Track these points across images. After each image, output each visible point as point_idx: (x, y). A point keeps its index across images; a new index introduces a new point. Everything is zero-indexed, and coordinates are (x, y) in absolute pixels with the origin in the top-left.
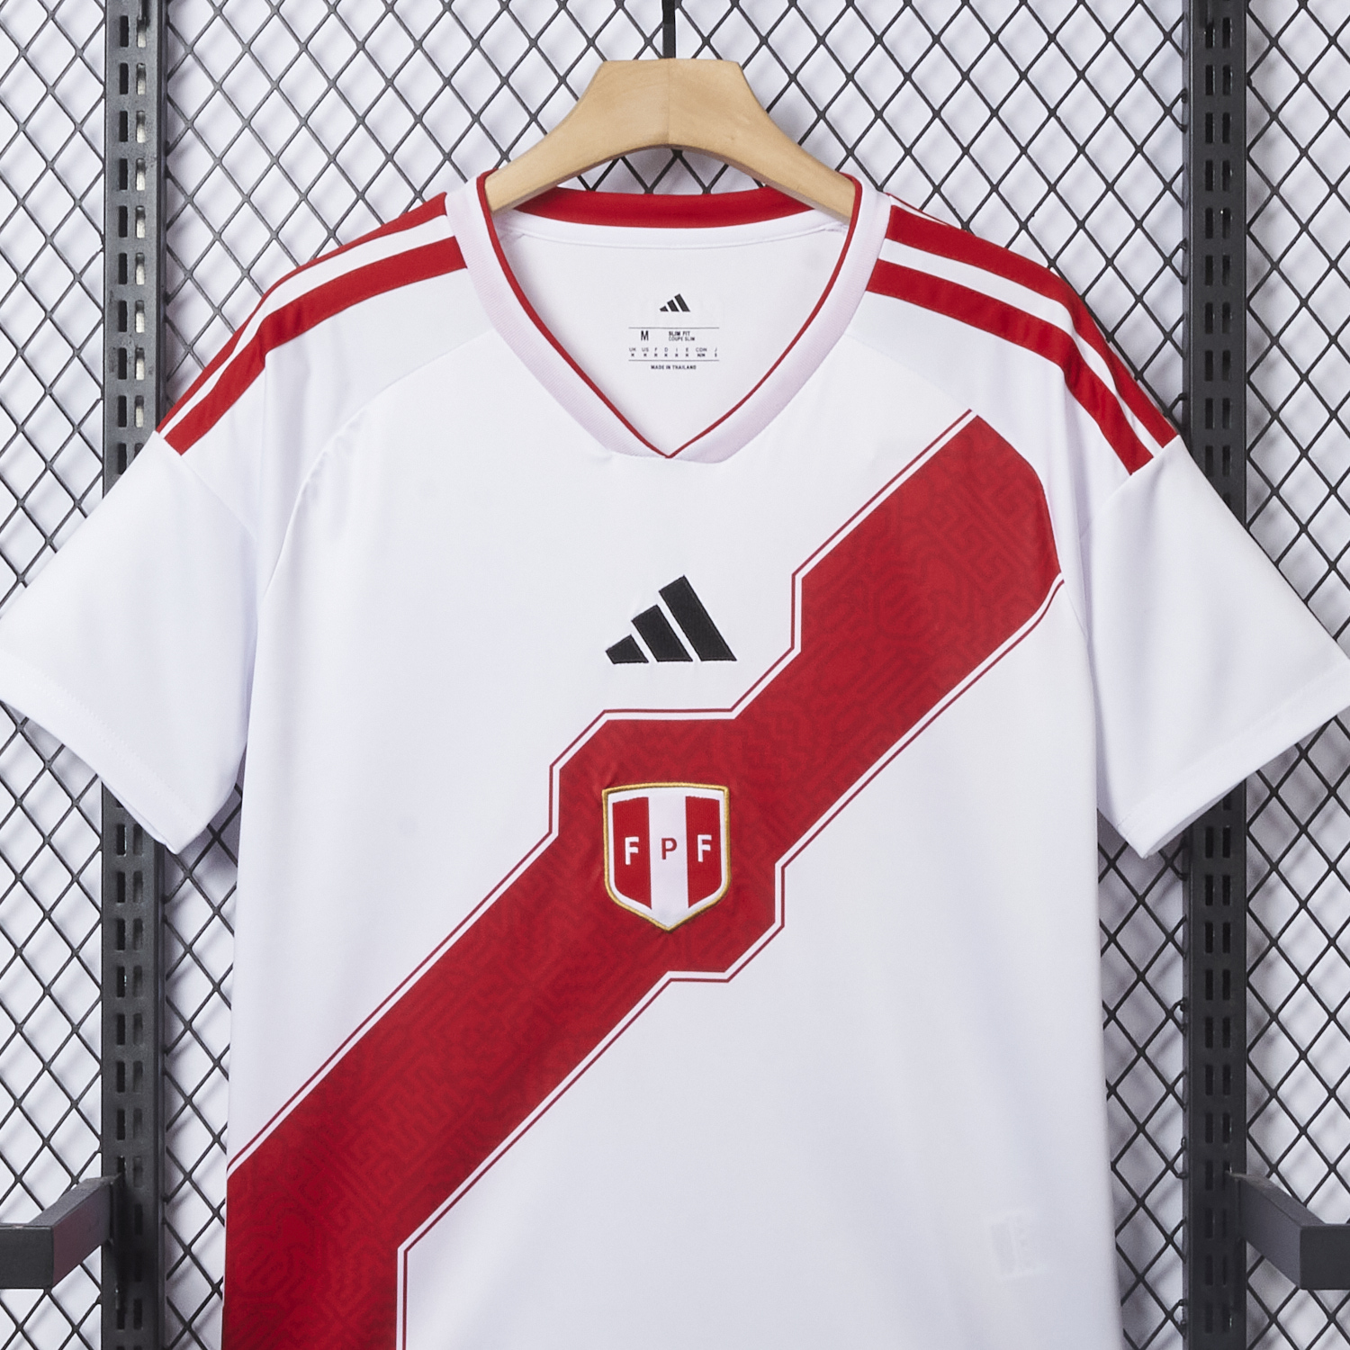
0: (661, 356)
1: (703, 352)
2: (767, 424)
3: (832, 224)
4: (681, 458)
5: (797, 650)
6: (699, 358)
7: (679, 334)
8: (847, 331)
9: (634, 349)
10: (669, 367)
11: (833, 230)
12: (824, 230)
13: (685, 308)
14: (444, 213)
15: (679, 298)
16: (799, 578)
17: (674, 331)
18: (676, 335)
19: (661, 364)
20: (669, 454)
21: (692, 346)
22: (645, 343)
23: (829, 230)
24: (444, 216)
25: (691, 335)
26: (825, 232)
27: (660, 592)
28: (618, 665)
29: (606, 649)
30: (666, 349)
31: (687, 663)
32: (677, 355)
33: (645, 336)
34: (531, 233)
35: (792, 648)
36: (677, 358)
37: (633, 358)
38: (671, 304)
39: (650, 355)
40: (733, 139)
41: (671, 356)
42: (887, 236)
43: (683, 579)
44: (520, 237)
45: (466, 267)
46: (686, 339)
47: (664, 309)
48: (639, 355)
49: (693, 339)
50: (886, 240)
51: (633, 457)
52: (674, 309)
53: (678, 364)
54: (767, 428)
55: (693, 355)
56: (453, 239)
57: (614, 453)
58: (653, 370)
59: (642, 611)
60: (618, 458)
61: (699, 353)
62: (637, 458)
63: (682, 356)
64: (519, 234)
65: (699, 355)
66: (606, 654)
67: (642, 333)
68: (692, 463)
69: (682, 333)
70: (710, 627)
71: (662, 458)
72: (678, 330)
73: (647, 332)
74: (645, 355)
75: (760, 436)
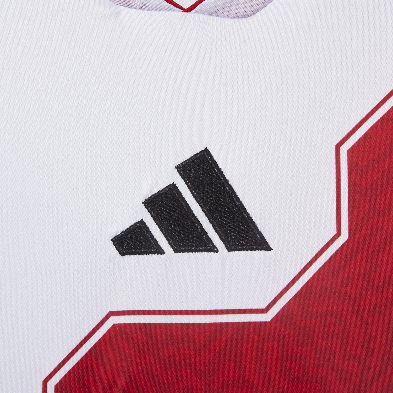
5: (345, 236)
16: (344, 149)
27: (177, 167)
28: (127, 257)
29: (112, 237)
31: (211, 254)
35: (339, 234)
43: (206, 151)
57: (123, 8)
59: (156, 191)
66: (111, 243)
70: (238, 209)
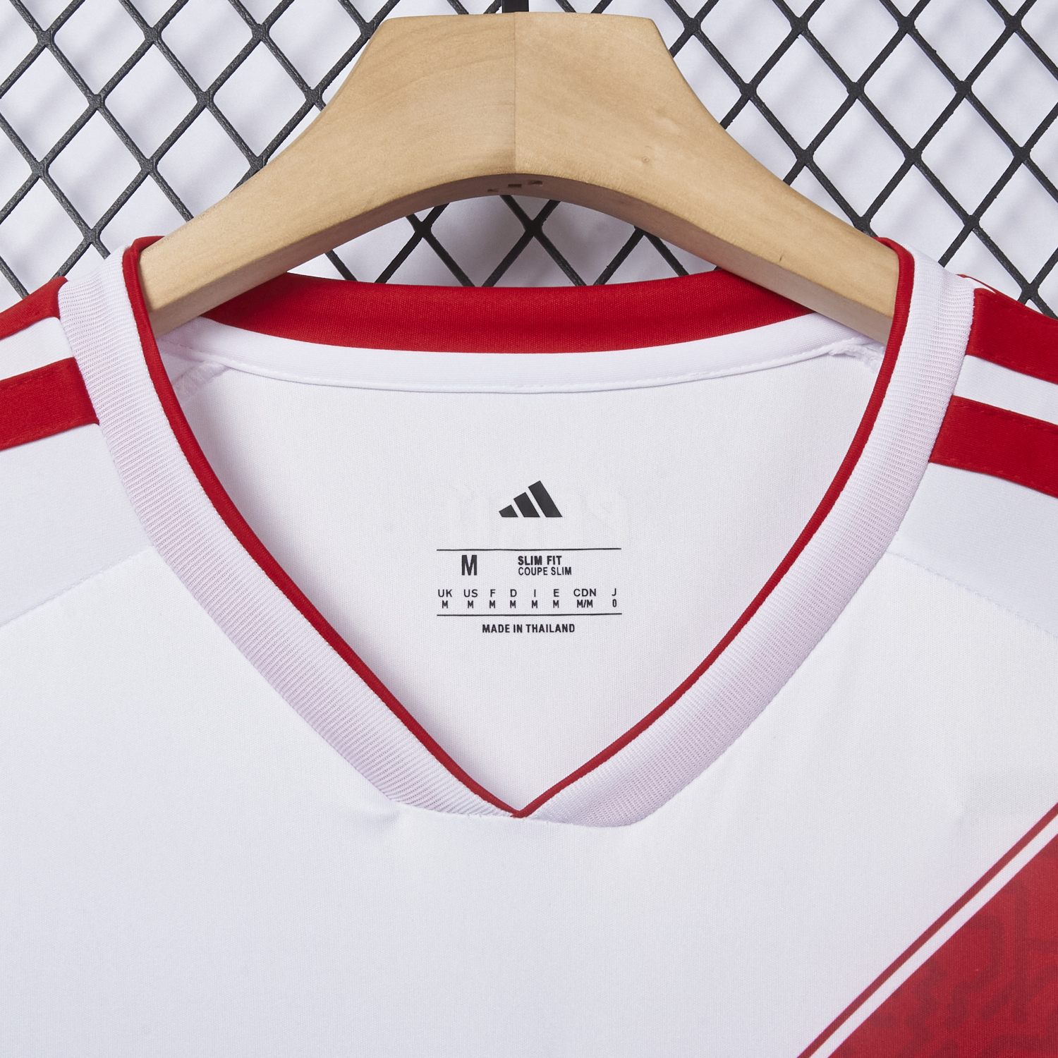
0: (503, 606)
1: (589, 598)
2: (730, 743)
3: (844, 342)
4: (545, 817)
6: (581, 610)
7: (538, 560)
8: (894, 546)
9: (448, 593)
10: (519, 628)
11: (843, 355)
12: (827, 354)
13: (551, 510)
14: (55, 313)
15: (538, 489)
17: (529, 555)
18: (532, 564)
19: (503, 621)
20: (520, 807)
21: (566, 585)
22: (470, 581)
23: (837, 355)
24: (54, 319)
25: (565, 563)
26: (829, 359)
30: (513, 592)
32: (535, 604)
33: (469, 565)
34: (243, 366)
36: (535, 611)
37: (445, 611)
38: (522, 500)
39: (481, 605)
40: (645, 161)
41: (523, 606)
42: (968, 352)
44: (218, 373)
45: (97, 422)
46: (554, 571)
47: (508, 512)
48: (458, 603)
49: (568, 571)
50: (968, 357)
51: (444, 814)
52: (529, 512)
53: (538, 621)
54: (730, 750)
55: (568, 603)
56: (71, 364)
57: (404, 807)
58: (487, 634)
60: (411, 818)
61: (580, 598)
62: (451, 816)
63: (545, 606)
64: (216, 366)
65: (580, 603)
67: (464, 558)
68: (570, 827)
69: (544, 560)
71: (505, 817)
72: (538, 554)
73: (474, 558)
74: (470, 604)
75: (715, 766)
